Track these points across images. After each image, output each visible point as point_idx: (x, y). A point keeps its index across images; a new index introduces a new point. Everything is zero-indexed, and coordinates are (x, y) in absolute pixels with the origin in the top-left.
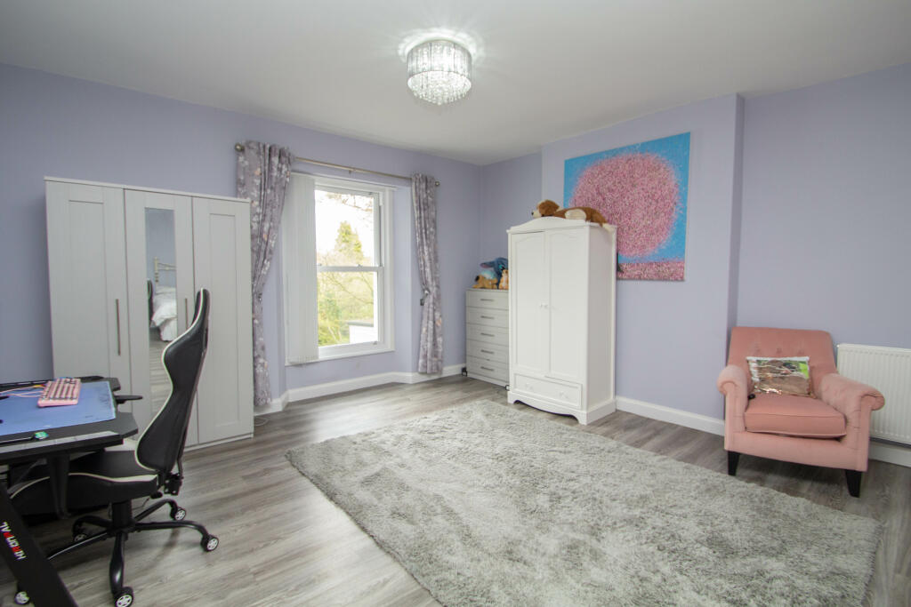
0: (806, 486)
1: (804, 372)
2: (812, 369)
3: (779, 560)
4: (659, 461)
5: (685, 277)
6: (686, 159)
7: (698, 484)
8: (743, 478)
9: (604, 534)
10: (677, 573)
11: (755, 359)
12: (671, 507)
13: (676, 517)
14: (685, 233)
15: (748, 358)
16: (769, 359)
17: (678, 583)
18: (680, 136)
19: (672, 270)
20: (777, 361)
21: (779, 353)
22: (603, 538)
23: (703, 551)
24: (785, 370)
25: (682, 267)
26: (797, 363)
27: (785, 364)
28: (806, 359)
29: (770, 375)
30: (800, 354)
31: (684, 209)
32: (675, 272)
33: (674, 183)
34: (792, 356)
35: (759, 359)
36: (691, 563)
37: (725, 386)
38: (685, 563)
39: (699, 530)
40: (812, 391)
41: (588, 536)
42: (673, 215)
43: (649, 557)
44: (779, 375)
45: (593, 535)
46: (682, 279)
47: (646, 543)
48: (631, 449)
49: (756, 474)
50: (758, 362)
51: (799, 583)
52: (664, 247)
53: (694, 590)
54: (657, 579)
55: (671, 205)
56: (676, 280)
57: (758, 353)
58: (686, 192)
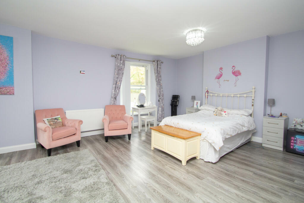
0: (68, 149)
1: (60, 120)
2: (62, 119)
3: (81, 166)
4: (25, 164)
5: (15, 93)
6: (12, 47)
7: (45, 163)
8: (53, 155)
9: (34, 192)
10: (66, 184)
11: (46, 119)
12: (45, 172)
13: (49, 174)
14: (13, 76)
15: (44, 119)
16: (50, 118)
17: (69, 185)
18: (8, 37)
19: (8, 90)
20: (53, 119)
21: (52, 116)
22: (35, 193)
23: (65, 176)
24: (56, 120)
25: (14, 90)
26: (58, 118)
27: (55, 119)
28: (59, 116)
29: (52, 123)
30: (58, 115)
31: (12, 67)
32: (10, 91)
33: (6, 55)
34: (56, 116)
35: (47, 119)
36: (66, 179)
37: (46, 129)
38: (65, 180)
39: (58, 172)
40: (63, 125)
41: (30, 197)
42: (7, 68)
43: (56, 186)
44: (55, 122)
45: (32, 195)
46: (13, 94)
47: (50, 184)
48: (8, 166)
49: (55, 153)
50: (48, 120)
51: (88, 167)
52: (3, 81)
53: (74, 183)
54: (63, 188)
55: (6, 64)
56: (11, 94)
57: (46, 117)
58: (13, 60)
